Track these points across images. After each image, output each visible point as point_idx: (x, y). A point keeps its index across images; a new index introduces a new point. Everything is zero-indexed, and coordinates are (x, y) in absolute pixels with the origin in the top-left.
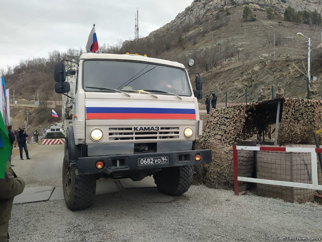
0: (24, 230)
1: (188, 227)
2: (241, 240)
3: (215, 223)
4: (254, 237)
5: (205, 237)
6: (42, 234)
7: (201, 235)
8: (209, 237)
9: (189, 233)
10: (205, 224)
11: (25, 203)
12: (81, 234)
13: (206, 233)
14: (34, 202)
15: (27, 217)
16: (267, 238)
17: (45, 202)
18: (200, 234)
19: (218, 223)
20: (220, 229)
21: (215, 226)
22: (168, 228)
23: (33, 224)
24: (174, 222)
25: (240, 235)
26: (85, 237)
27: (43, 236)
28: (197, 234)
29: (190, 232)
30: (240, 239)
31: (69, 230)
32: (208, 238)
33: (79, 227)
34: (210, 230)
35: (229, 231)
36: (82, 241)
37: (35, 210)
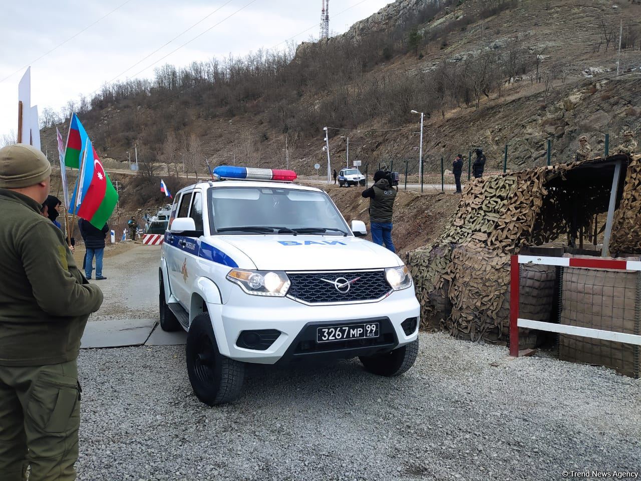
0: (95, 397)
1: (407, 411)
2: (515, 445)
3: (462, 407)
4: (543, 441)
5: (440, 434)
6: (126, 405)
7: (430, 429)
8: (447, 434)
9: (408, 424)
10: (442, 409)
11: (101, 348)
13: (441, 426)
14: (117, 347)
15: (102, 372)
16: (571, 445)
17: (136, 348)
18: (430, 427)
19: (470, 407)
20: (473, 419)
21: (463, 413)
22: (366, 410)
23: (112, 387)
25: (513, 434)
26: (205, 416)
27: (127, 409)
28: (423, 426)
29: (408, 420)
30: (512, 442)
31: (176, 402)
32: (445, 435)
34: (451, 421)
35: (492, 425)
36: (197, 425)
37: (117, 362)
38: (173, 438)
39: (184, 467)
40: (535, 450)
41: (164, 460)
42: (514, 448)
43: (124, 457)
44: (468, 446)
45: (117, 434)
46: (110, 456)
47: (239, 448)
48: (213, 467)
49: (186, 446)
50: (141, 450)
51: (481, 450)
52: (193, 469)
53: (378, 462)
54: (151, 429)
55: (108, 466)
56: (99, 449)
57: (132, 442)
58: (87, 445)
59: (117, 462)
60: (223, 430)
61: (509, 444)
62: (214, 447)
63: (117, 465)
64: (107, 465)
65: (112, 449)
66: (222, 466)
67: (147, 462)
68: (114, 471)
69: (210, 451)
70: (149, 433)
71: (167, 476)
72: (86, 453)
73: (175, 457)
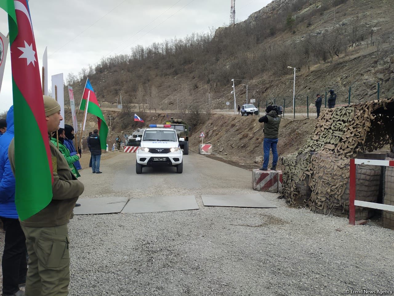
0: (90, 244)
1: (279, 259)
2: (349, 284)
3: (315, 257)
4: (370, 282)
5: (299, 274)
6: (108, 249)
7: (293, 271)
8: (304, 274)
9: (278, 267)
10: (301, 258)
11: (96, 214)
12: (149, 253)
13: (301, 270)
14: (105, 214)
15: (95, 229)
16: (389, 286)
17: (116, 215)
18: (293, 270)
19: (320, 257)
20: (322, 265)
21: (315, 261)
22: (252, 257)
23: (100, 238)
24: (261, 251)
25: (348, 276)
26: (153, 257)
27: (108, 252)
28: (288, 269)
29: (279, 265)
30: (347, 281)
31: (137, 248)
32: (303, 275)
33: (148, 245)
34: (307, 266)
35: (334, 269)
36: (148, 262)
37: (104, 223)
38: (133, 270)
39: (138, 289)
40: (364, 288)
41: (127, 284)
42: (349, 286)
43: (104, 281)
44: (317, 283)
45: (101, 267)
46: (95, 280)
47: (172, 278)
48: (155, 289)
49: (140, 275)
50: (114, 277)
51: (326, 286)
52: (143, 290)
53: (258, 291)
54: (121, 264)
55: (94, 286)
56: (90, 276)
57: (109, 272)
58: (83, 273)
59: (99, 284)
60: (163, 266)
61: (345, 283)
62: (157, 276)
63: (99, 286)
64: (94, 285)
65: (97, 276)
66: (161, 289)
67: (117, 284)
68: (97, 289)
69: (154, 279)
70: (119, 267)
71: (128, 294)
72: (82, 277)
73: (133, 282)
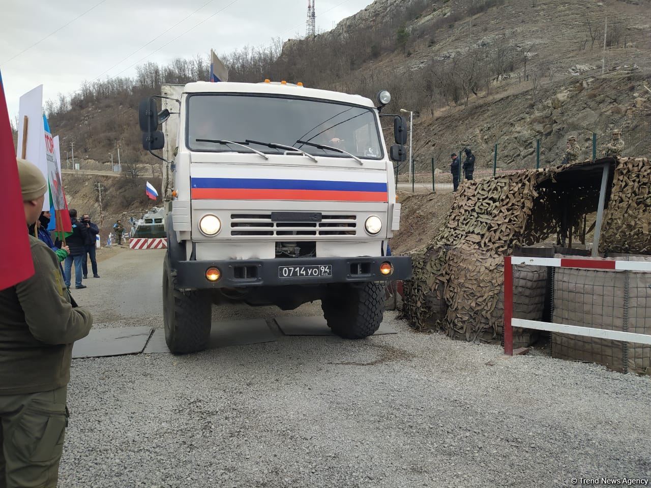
0: (98, 406)
1: (408, 412)
2: (513, 441)
3: (461, 406)
4: (540, 437)
5: (441, 432)
6: (130, 413)
7: (431, 428)
8: (448, 432)
9: (409, 424)
10: (441, 408)
11: (99, 357)
12: (202, 416)
13: (442, 425)
14: (114, 356)
15: (102, 382)
16: (565, 440)
17: (135, 356)
18: (431, 426)
19: (469, 406)
20: (472, 417)
21: (462, 412)
22: (368, 411)
23: (114, 396)
24: (381, 401)
25: (511, 431)
26: (211, 422)
27: (132, 417)
28: (424, 426)
29: (410, 420)
31: (181, 409)
32: (446, 434)
33: (200, 404)
34: (451, 420)
35: (490, 423)
36: (204, 431)
37: (116, 371)
38: (181, 445)
39: (194, 473)
40: (533, 446)
41: (175, 467)
42: (512, 444)
43: (134, 465)
44: (468, 444)
45: (124, 443)
46: (119, 464)
47: (247, 453)
48: (223, 471)
49: (194, 452)
50: (150, 457)
51: (481, 447)
52: (203, 475)
53: (384, 461)
54: (158, 436)
55: (119, 475)
56: (108, 458)
57: (141, 450)
58: (95, 454)
59: (127, 470)
60: (230, 435)
61: (507, 441)
62: (223, 452)
63: (128, 473)
64: (118, 473)
65: (121, 457)
66: (232, 470)
67: (157, 469)
68: (126, 478)
69: (219, 457)
70: (156, 441)
71: (179, 482)
72: (96, 462)
73: (184, 463)
